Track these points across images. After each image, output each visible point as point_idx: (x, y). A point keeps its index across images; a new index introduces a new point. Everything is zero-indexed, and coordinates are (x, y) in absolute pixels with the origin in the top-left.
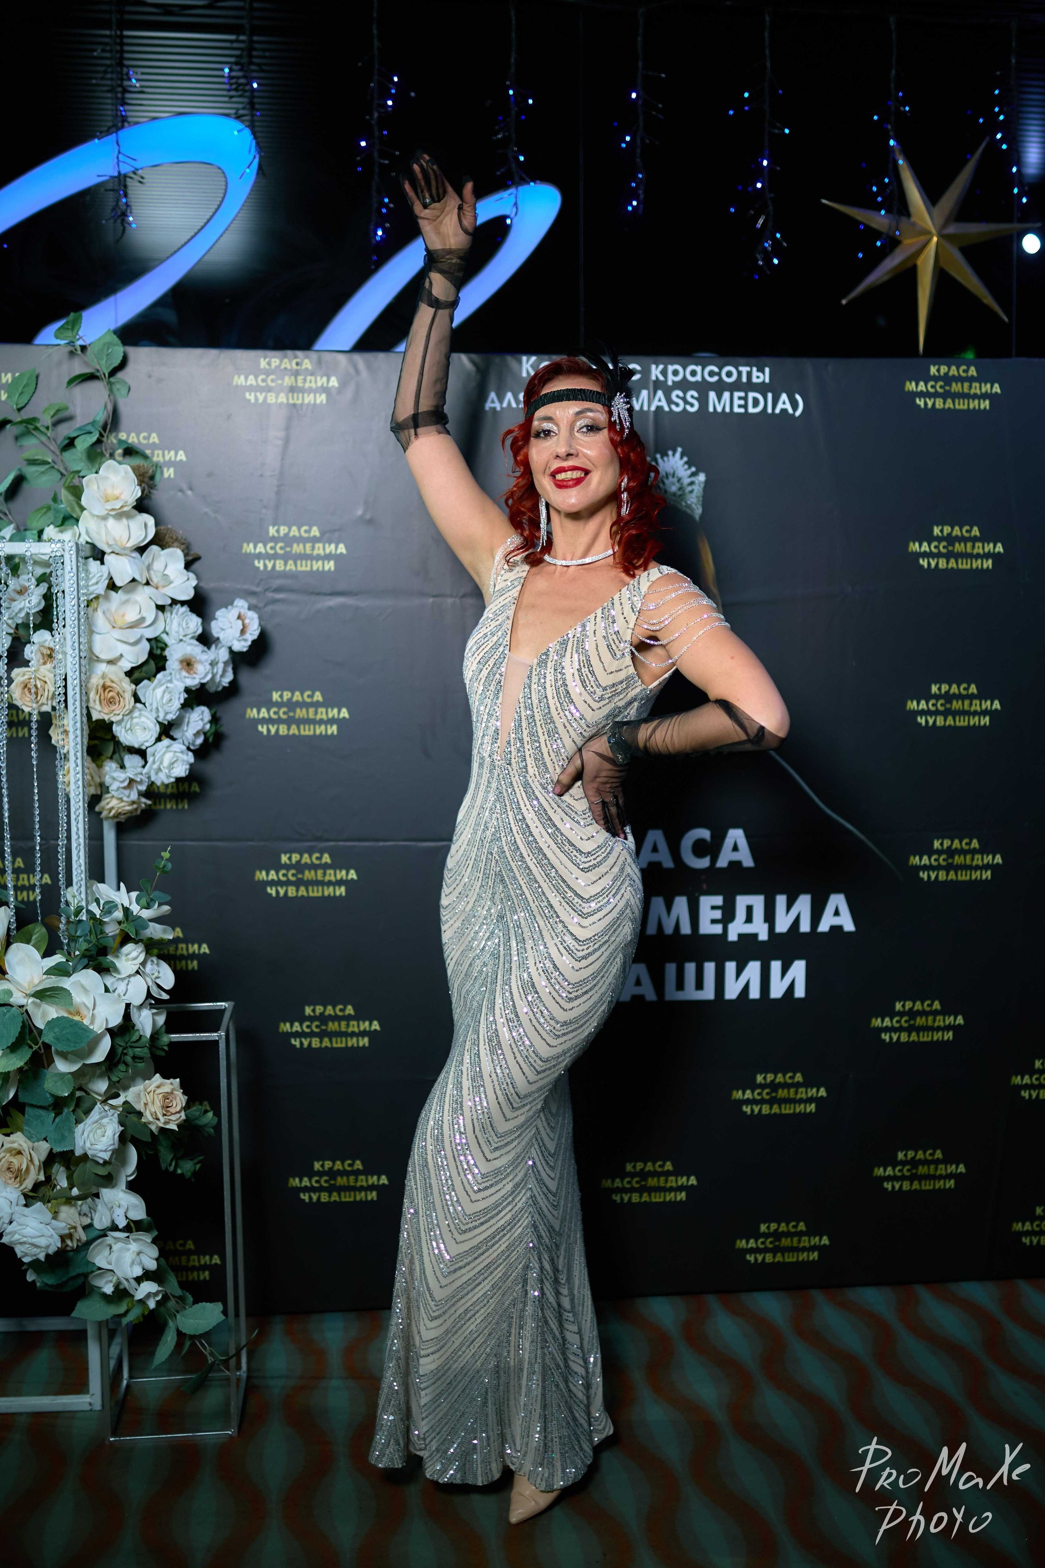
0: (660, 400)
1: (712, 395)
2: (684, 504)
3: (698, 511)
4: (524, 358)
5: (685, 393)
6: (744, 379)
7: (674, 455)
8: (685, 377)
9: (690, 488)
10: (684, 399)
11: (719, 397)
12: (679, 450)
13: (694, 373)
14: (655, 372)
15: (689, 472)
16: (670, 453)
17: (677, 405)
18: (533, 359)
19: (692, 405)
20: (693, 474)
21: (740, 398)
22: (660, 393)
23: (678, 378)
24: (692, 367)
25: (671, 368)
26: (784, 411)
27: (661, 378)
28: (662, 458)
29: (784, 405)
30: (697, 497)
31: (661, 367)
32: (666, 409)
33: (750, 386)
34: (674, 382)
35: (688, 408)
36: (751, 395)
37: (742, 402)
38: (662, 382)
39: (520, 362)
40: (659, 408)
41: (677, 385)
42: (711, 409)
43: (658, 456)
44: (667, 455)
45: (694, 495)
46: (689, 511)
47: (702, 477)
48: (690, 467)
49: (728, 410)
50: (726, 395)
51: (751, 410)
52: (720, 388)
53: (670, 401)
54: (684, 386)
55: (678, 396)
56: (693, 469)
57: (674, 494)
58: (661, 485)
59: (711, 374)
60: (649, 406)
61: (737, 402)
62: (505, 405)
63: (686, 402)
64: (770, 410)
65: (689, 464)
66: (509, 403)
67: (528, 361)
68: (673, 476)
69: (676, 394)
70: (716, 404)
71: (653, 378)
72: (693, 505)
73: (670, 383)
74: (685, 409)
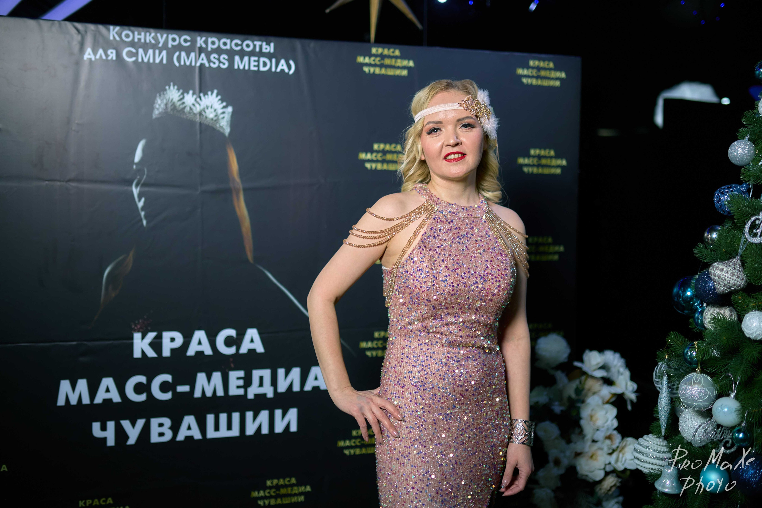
0: (203, 59)
1: (237, 58)
2: (218, 125)
3: (227, 131)
4: (111, 27)
5: (219, 56)
6: (257, 49)
7: (212, 94)
8: (219, 46)
9: (222, 116)
10: (219, 59)
11: (242, 59)
12: (215, 91)
13: (225, 44)
14: (200, 41)
15: (222, 105)
16: (209, 93)
17: (214, 63)
18: (118, 28)
19: (224, 64)
20: (224, 107)
21: (255, 61)
22: (203, 55)
23: (215, 46)
24: (223, 40)
25: (210, 40)
26: (283, 71)
27: (204, 46)
28: (204, 95)
29: (283, 65)
30: (227, 122)
31: (204, 39)
32: (207, 65)
33: (261, 54)
34: (212, 49)
35: (222, 66)
36: (262, 59)
37: (256, 64)
38: (204, 48)
39: (109, 30)
40: (202, 65)
41: (214, 51)
42: (236, 67)
43: (202, 95)
44: (207, 94)
45: (225, 120)
46: (221, 130)
47: (230, 109)
48: (222, 102)
49: (247, 68)
50: (246, 59)
51: (262, 69)
52: (242, 54)
53: (209, 61)
54: (219, 51)
55: (214, 58)
56: (224, 104)
57: (212, 119)
58: (203, 113)
59: (237, 45)
60: (196, 63)
61: (253, 64)
62: (98, 57)
63: (220, 62)
64: (273, 69)
65: (222, 100)
66: (101, 56)
67: (114, 30)
68: (211, 107)
69: (213, 56)
70: (239, 64)
71: (198, 45)
72: (224, 127)
73: (209, 49)
74: (219, 66)
